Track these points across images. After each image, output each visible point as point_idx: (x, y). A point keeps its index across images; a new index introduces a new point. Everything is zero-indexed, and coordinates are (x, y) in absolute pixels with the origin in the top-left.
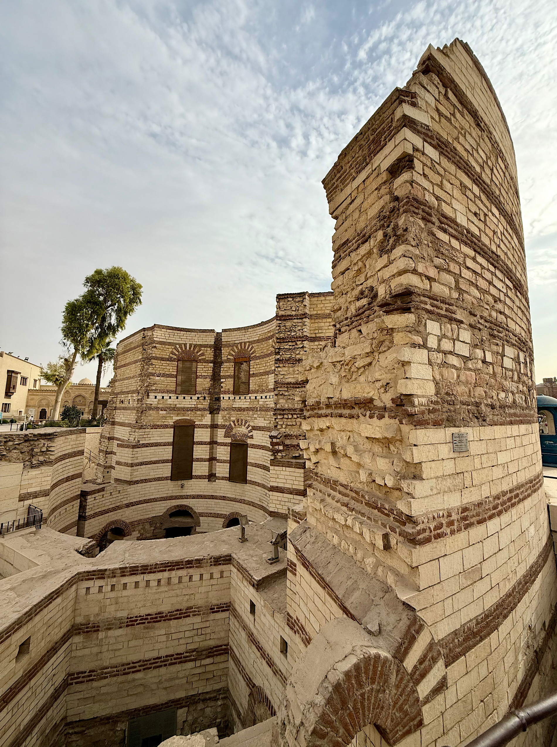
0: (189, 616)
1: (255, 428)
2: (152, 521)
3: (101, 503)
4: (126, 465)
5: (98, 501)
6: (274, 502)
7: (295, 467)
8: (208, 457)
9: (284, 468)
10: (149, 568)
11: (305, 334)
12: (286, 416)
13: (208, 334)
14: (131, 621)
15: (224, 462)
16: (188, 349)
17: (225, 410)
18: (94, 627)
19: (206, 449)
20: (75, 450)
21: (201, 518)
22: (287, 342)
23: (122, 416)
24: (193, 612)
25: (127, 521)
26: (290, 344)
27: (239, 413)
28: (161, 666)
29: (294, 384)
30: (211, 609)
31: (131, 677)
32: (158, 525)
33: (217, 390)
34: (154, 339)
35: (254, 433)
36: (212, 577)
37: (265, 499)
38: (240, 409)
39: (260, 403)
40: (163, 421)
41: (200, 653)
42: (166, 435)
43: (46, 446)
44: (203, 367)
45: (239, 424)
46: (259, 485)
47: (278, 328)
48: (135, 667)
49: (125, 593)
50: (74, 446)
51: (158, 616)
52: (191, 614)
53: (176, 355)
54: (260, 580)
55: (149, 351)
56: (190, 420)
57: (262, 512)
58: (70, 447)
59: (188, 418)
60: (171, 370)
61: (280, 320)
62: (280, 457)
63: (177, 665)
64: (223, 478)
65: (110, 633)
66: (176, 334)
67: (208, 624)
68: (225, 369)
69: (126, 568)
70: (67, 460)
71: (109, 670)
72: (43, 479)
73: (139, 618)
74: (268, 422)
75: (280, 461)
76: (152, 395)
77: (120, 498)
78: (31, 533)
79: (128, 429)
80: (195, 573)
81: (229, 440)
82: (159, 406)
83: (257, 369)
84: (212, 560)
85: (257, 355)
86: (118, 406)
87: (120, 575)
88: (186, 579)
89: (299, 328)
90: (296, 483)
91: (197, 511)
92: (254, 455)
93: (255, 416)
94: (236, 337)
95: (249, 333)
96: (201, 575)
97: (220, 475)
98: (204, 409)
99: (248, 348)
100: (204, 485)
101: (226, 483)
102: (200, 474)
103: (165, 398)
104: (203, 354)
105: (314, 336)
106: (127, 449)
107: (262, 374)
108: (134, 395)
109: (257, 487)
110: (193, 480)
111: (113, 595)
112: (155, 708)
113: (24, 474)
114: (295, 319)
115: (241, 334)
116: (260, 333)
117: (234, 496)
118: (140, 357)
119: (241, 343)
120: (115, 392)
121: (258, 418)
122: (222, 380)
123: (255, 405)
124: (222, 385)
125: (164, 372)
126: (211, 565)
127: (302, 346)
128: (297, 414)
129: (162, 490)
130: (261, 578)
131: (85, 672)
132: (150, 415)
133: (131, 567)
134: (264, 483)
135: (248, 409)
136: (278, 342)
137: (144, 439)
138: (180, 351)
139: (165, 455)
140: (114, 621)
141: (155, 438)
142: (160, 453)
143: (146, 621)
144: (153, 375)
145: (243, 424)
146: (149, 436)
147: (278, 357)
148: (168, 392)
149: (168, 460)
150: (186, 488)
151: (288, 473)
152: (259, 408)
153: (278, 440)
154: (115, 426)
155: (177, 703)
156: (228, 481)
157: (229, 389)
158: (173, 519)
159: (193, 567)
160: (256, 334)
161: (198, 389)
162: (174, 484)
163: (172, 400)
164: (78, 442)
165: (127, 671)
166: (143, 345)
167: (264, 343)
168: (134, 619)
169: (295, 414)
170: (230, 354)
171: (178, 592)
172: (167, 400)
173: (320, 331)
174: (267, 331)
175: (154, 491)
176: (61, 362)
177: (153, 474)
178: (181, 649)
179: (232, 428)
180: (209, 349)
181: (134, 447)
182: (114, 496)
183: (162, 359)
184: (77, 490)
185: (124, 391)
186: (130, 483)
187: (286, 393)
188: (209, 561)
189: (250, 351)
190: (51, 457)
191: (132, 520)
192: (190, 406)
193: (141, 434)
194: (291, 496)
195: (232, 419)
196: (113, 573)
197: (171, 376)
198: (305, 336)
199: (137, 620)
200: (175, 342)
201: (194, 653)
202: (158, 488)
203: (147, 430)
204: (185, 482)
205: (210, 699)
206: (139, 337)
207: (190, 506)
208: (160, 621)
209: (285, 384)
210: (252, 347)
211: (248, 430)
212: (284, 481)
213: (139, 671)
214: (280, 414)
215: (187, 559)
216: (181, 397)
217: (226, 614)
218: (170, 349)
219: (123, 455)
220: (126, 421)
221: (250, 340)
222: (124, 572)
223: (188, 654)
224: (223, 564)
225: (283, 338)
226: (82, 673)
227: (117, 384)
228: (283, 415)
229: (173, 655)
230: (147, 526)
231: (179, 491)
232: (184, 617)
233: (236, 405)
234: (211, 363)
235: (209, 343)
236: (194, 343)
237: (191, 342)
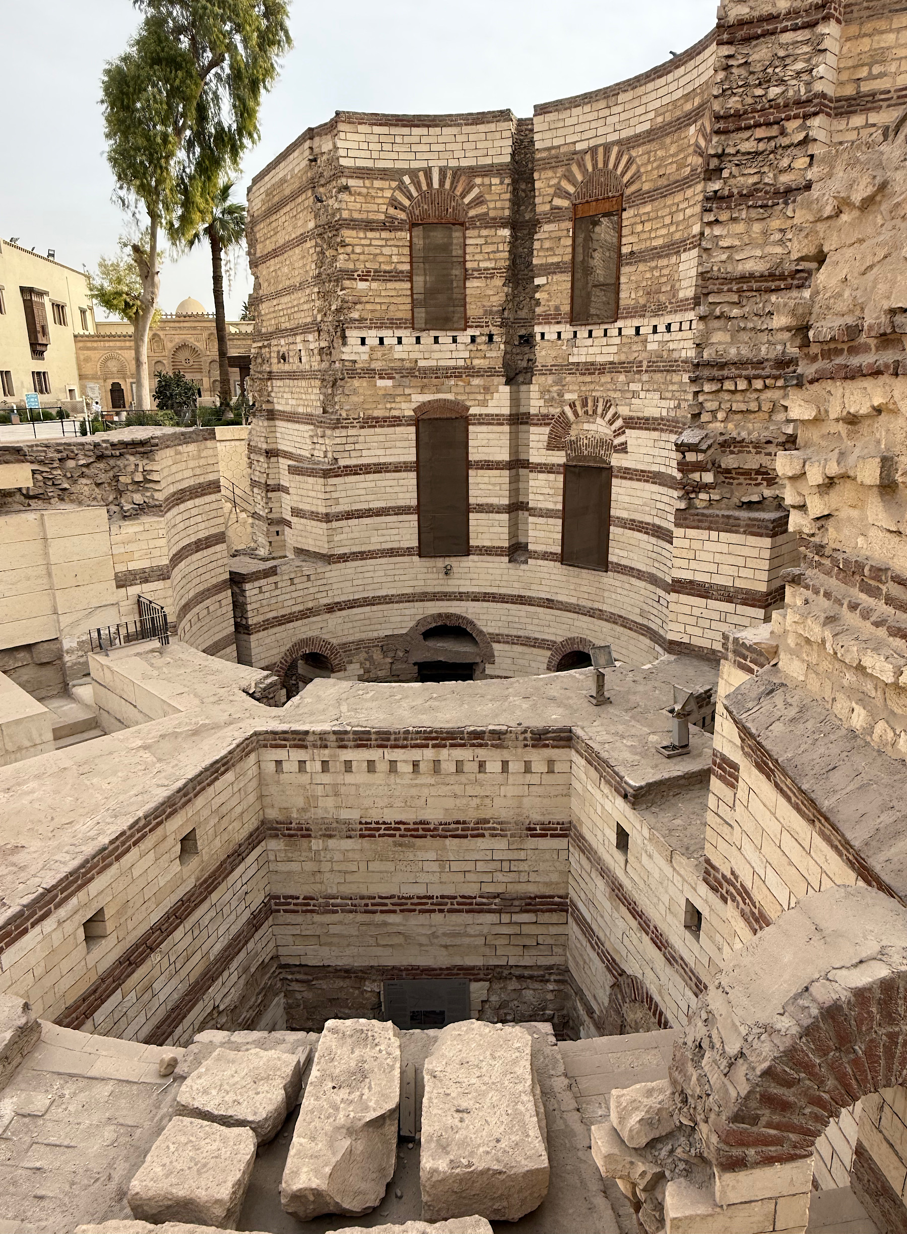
0: (483, 836)
1: (632, 423)
2: (387, 644)
3: (273, 601)
4: (314, 516)
5: (267, 595)
6: (681, 618)
7: (745, 533)
8: (506, 501)
9: (714, 534)
10: (393, 737)
11: (818, 87)
12: (729, 385)
13: (492, 127)
14: (367, 829)
15: (548, 514)
16: (436, 185)
17: (548, 371)
18: (302, 829)
19: (499, 480)
20: (201, 480)
21: (496, 646)
22: (748, 128)
23: (288, 396)
24: (490, 829)
25: (335, 641)
26: (760, 133)
27: (588, 379)
28: (434, 911)
29: (762, 277)
30: (529, 829)
31: (379, 918)
32: (400, 654)
33: (523, 314)
34: (343, 162)
35: (631, 436)
36: (528, 770)
37: (655, 612)
38: (591, 369)
39: (650, 347)
40: (388, 406)
41: (509, 903)
42: (398, 444)
43: (140, 469)
44: (481, 241)
45: (586, 413)
46: (639, 574)
47: (721, 75)
48: (386, 905)
49: (349, 778)
50: (198, 471)
51: (420, 826)
52: (487, 833)
53: (403, 209)
54: (641, 788)
55: (331, 202)
56: (456, 403)
57: (647, 641)
58: (188, 473)
59: (450, 397)
60: (395, 259)
61: (730, 43)
62: (704, 504)
63: (464, 914)
64: (546, 556)
65: (331, 843)
66: (398, 139)
67: (522, 854)
68: (547, 245)
69: (346, 732)
70: (190, 504)
71: (339, 901)
72: (152, 544)
73: (383, 826)
74: (672, 404)
75: (703, 515)
76: (353, 335)
77: (312, 590)
78: (153, 651)
79: (306, 429)
80: (493, 759)
81: (559, 458)
82: (376, 365)
83: (644, 236)
84: (529, 735)
85: (646, 187)
86: (275, 368)
87: (335, 744)
88: (471, 767)
89: (799, 66)
90: (744, 573)
91: (484, 630)
92: (627, 499)
93: (633, 387)
94: (578, 128)
95: (619, 109)
96: (505, 764)
97: (540, 548)
98: (490, 372)
99: (616, 166)
100: (498, 572)
101: (554, 569)
102: (487, 543)
103: (386, 341)
104: (479, 201)
105: (849, 91)
106: (311, 480)
107: (658, 253)
108: (310, 337)
109: (634, 581)
110: (471, 557)
111: (326, 778)
112: (428, 971)
113: (113, 532)
114: (785, 30)
115: (594, 115)
116: (657, 104)
117: (573, 600)
118: (311, 225)
119: (593, 150)
120: (264, 330)
121: (642, 394)
122: (538, 281)
123: (636, 353)
124: (537, 296)
125: (377, 267)
126: (526, 746)
127: (801, 136)
128: (764, 378)
129: (402, 578)
130: (643, 783)
131: (298, 898)
132: (355, 392)
133: (355, 733)
134: (654, 571)
135: (613, 367)
136: (718, 132)
137: (346, 454)
138: (415, 194)
139: (401, 496)
140: (334, 825)
141: (372, 452)
142: (388, 490)
143: (398, 833)
144: (349, 275)
145: (600, 411)
146: (357, 446)
147: (716, 186)
148: (394, 324)
149: (409, 507)
150: (456, 576)
151: (724, 548)
152: (645, 364)
153: (701, 457)
154: (278, 423)
155: (471, 973)
156: (558, 564)
157: (557, 308)
158: (431, 643)
159: (486, 745)
160: (641, 110)
161: (473, 310)
162: (427, 564)
163: (406, 348)
164: (203, 462)
165: (370, 908)
166: (313, 184)
167: (668, 140)
168: (373, 826)
169: (757, 377)
170: (560, 192)
171: (458, 789)
172: (391, 347)
173: (876, 70)
174: (679, 94)
175: (384, 579)
176: (127, 257)
177: (376, 542)
178: (471, 890)
179: (568, 425)
180: (495, 181)
181: (327, 474)
182: (299, 587)
183: (368, 225)
184: (221, 570)
185: (283, 326)
186: (330, 559)
187: (735, 312)
188: (521, 737)
189: (623, 174)
190: (157, 495)
191: (345, 640)
192: (452, 363)
193: (338, 441)
194: (729, 607)
195: (568, 396)
196: (322, 741)
197: (393, 276)
198: (816, 96)
199: (379, 829)
200: (399, 165)
201: (497, 901)
202: (393, 572)
203: (351, 432)
204: (453, 562)
205: (531, 977)
206: (299, 161)
207: (469, 617)
208: (425, 837)
209: (732, 280)
210: (630, 161)
211: (614, 427)
212: (714, 567)
213: (394, 912)
214: (711, 380)
215: (472, 729)
216: (427, 338)
217: (561, 843)
218: (386, 190)
219: (304, 492)
220: (301, 410)
221: (624, 134)
222: (341, 739)
223: (484, 900)
224: (553, 747)
225: (738, 115)
226: (292, 897)
227: (264, 308)
228: (721, 380)
229: (455, 898)
230: (377, 655)
231: (442, 582)
232: (473, 836)
233: (579, 356)
234: (503, 226)
235: (496, 160)
236: (453, 163)
237: (443, 163)
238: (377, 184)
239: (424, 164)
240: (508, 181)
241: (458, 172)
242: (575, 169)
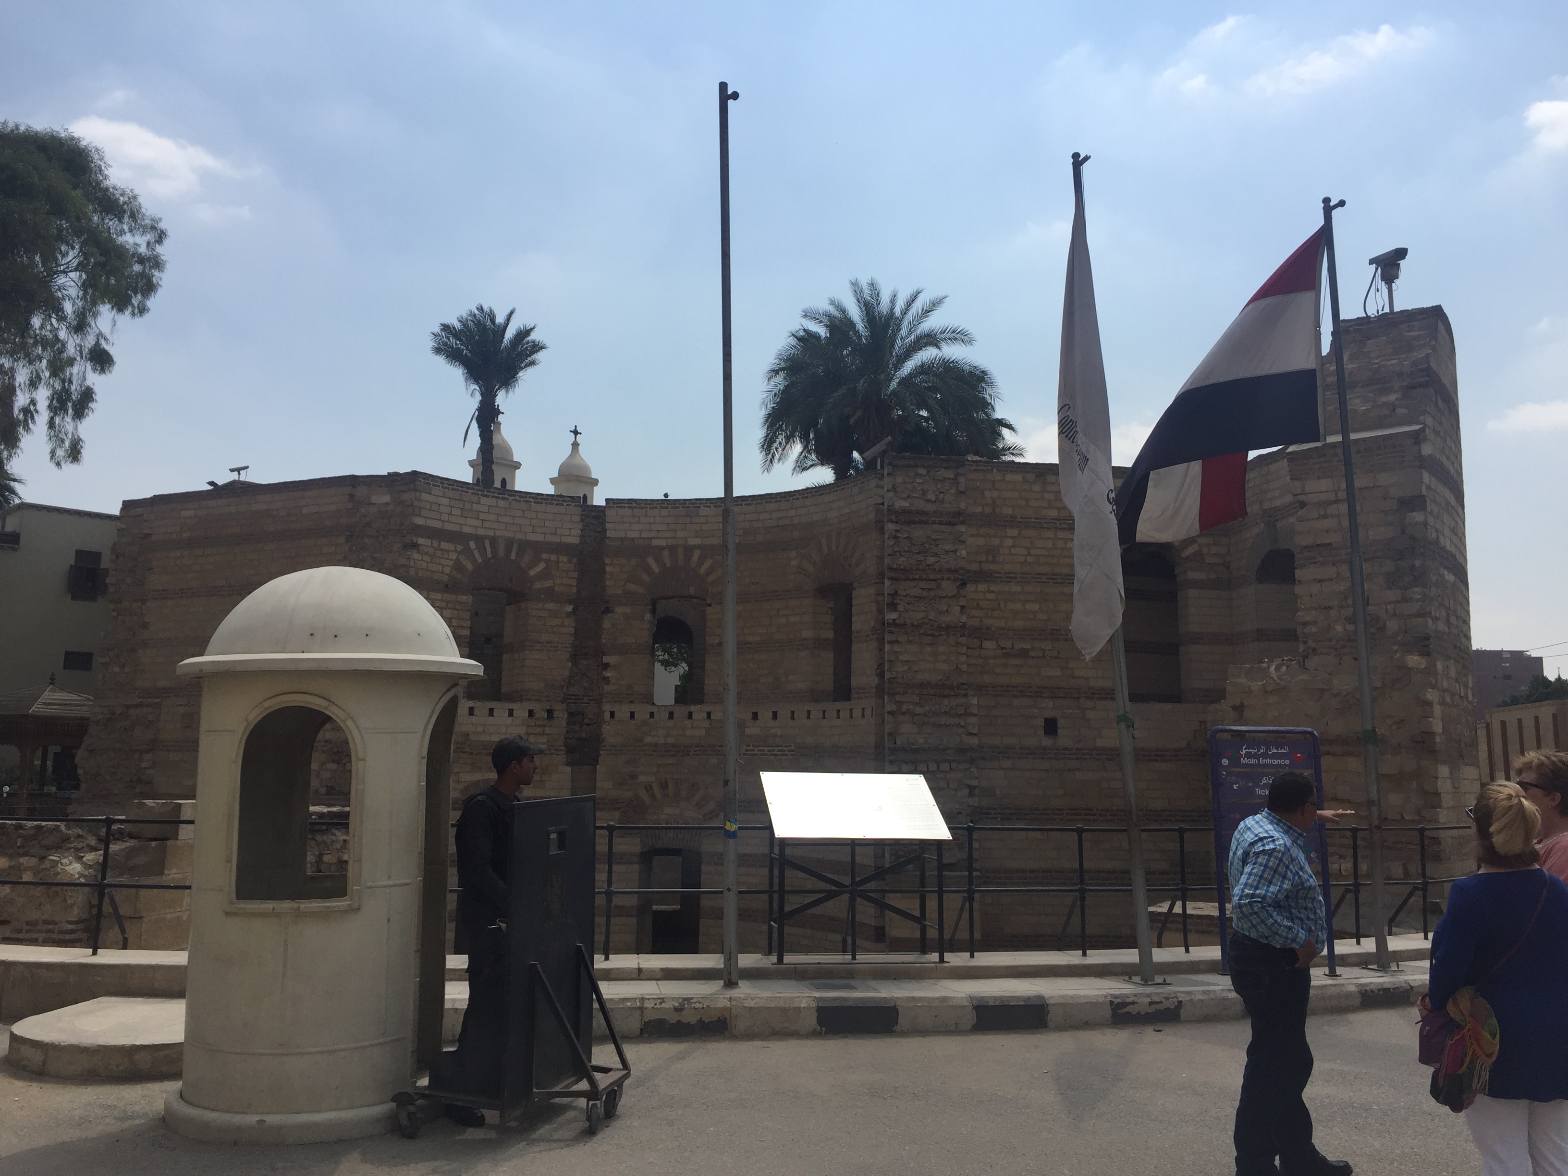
11: (961, 563)
13: (561, 509)
16: (501, 553)
17: (617, 751)
22: (914, 580)
26: (923, 584)
27: (669, 760)
29: (936, 686)
34: (414, 519)
38: (672, 750)
39: (749, 732)
44: (545, 614)
45: (667, 796)
53: (467, 573)
60: (455, 623)
61: (896, 522)
68: (618, 625)
81: (633, 846)
89: (947, 547)
94: (655, 527)
95: (700, 520)
98: (553, 751)
99: (699, 566)
104: (545, 575)
105: (977, 568)
114: (934, 523)
115: (674, 520)
119: (673, 549)
122: (606, 659)
124: (607, 674)
138: (479, 560)
145: (684, 794)
157: (629, 688)
161: (531, 683)
167: (762, 557)
169: (944, 761)
170: (635, 579)
173: (991, 558)
179: (642, 808)
180: (563, 559)
183: (432, 586)
187: (919, 710)
189: (708, 575)
195: (643, 779)
198: (961, 569)
200: (465, 530)
206: (324, 502)
210: (716, 565)
214: (907, 762)
218: (452, 552)
221: (708, 541)
225: (905, 569)
228: (915, 763)
233: (658, 737)
234: (570, 602)
235: (565, 540)
236: (519, 536)
237: (510, 534)
238: (444, 545)
239: (491, 533)
240: (575, 560)
241: (524, 546)
242: (651, 561)
